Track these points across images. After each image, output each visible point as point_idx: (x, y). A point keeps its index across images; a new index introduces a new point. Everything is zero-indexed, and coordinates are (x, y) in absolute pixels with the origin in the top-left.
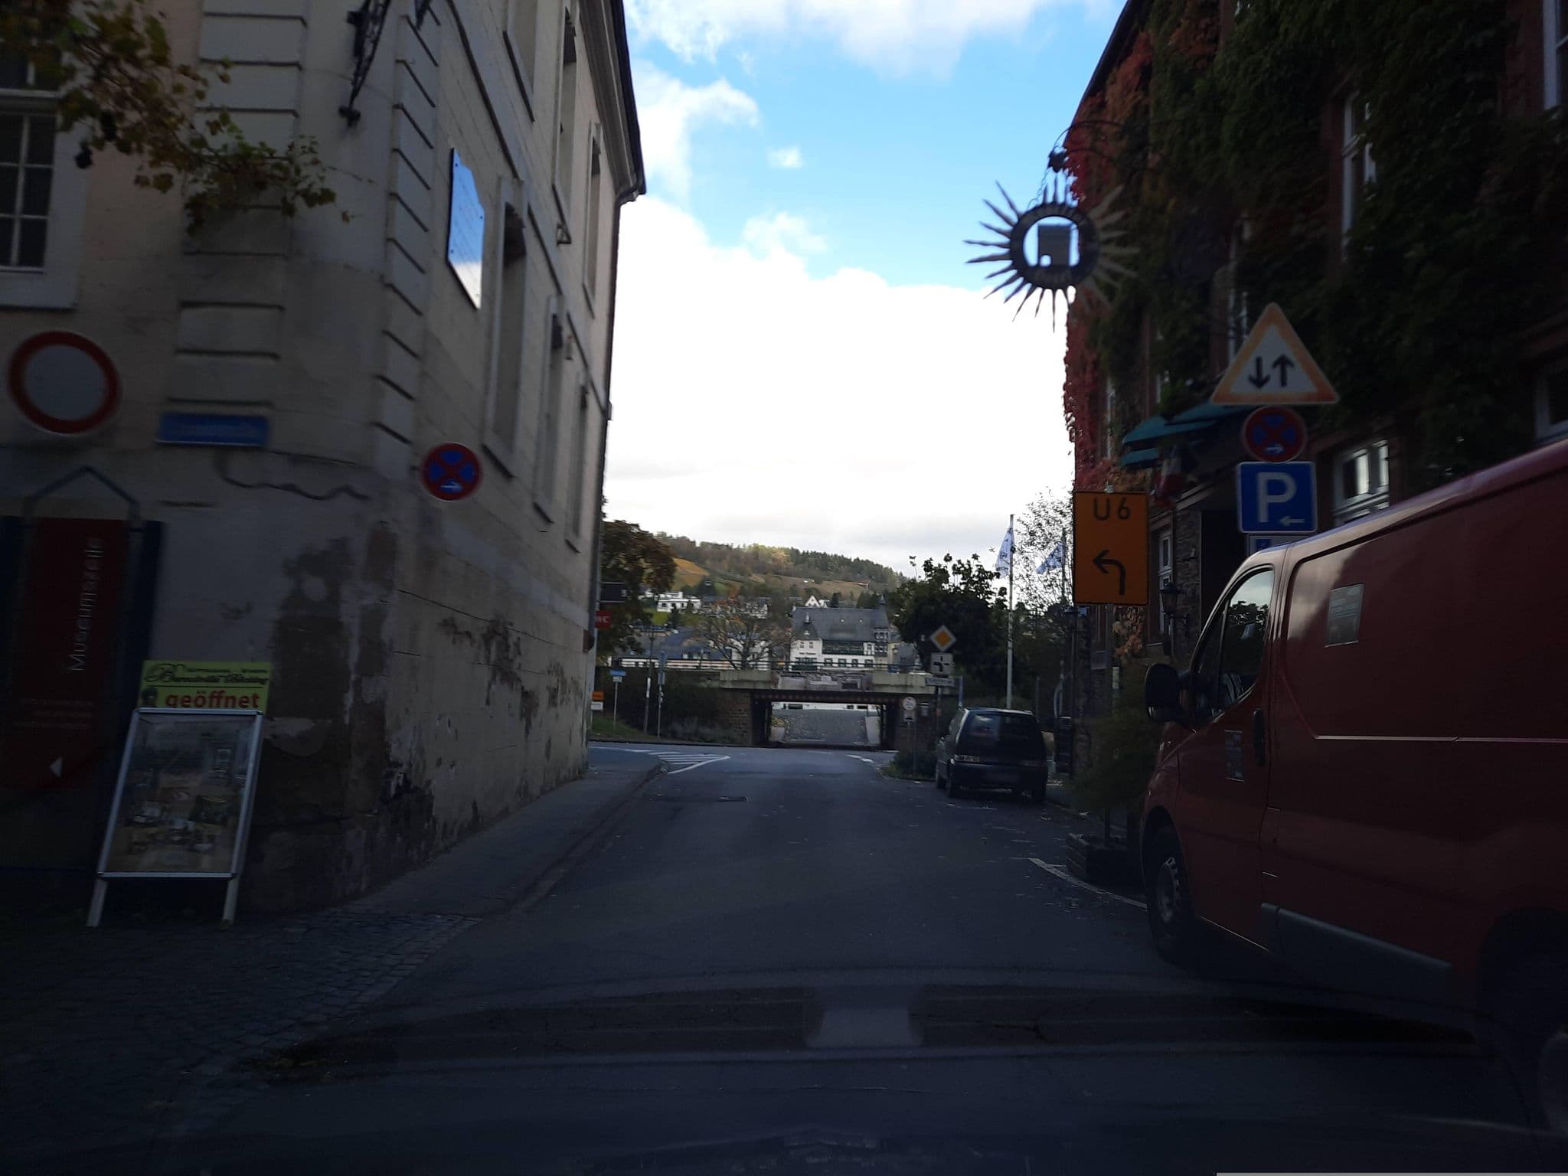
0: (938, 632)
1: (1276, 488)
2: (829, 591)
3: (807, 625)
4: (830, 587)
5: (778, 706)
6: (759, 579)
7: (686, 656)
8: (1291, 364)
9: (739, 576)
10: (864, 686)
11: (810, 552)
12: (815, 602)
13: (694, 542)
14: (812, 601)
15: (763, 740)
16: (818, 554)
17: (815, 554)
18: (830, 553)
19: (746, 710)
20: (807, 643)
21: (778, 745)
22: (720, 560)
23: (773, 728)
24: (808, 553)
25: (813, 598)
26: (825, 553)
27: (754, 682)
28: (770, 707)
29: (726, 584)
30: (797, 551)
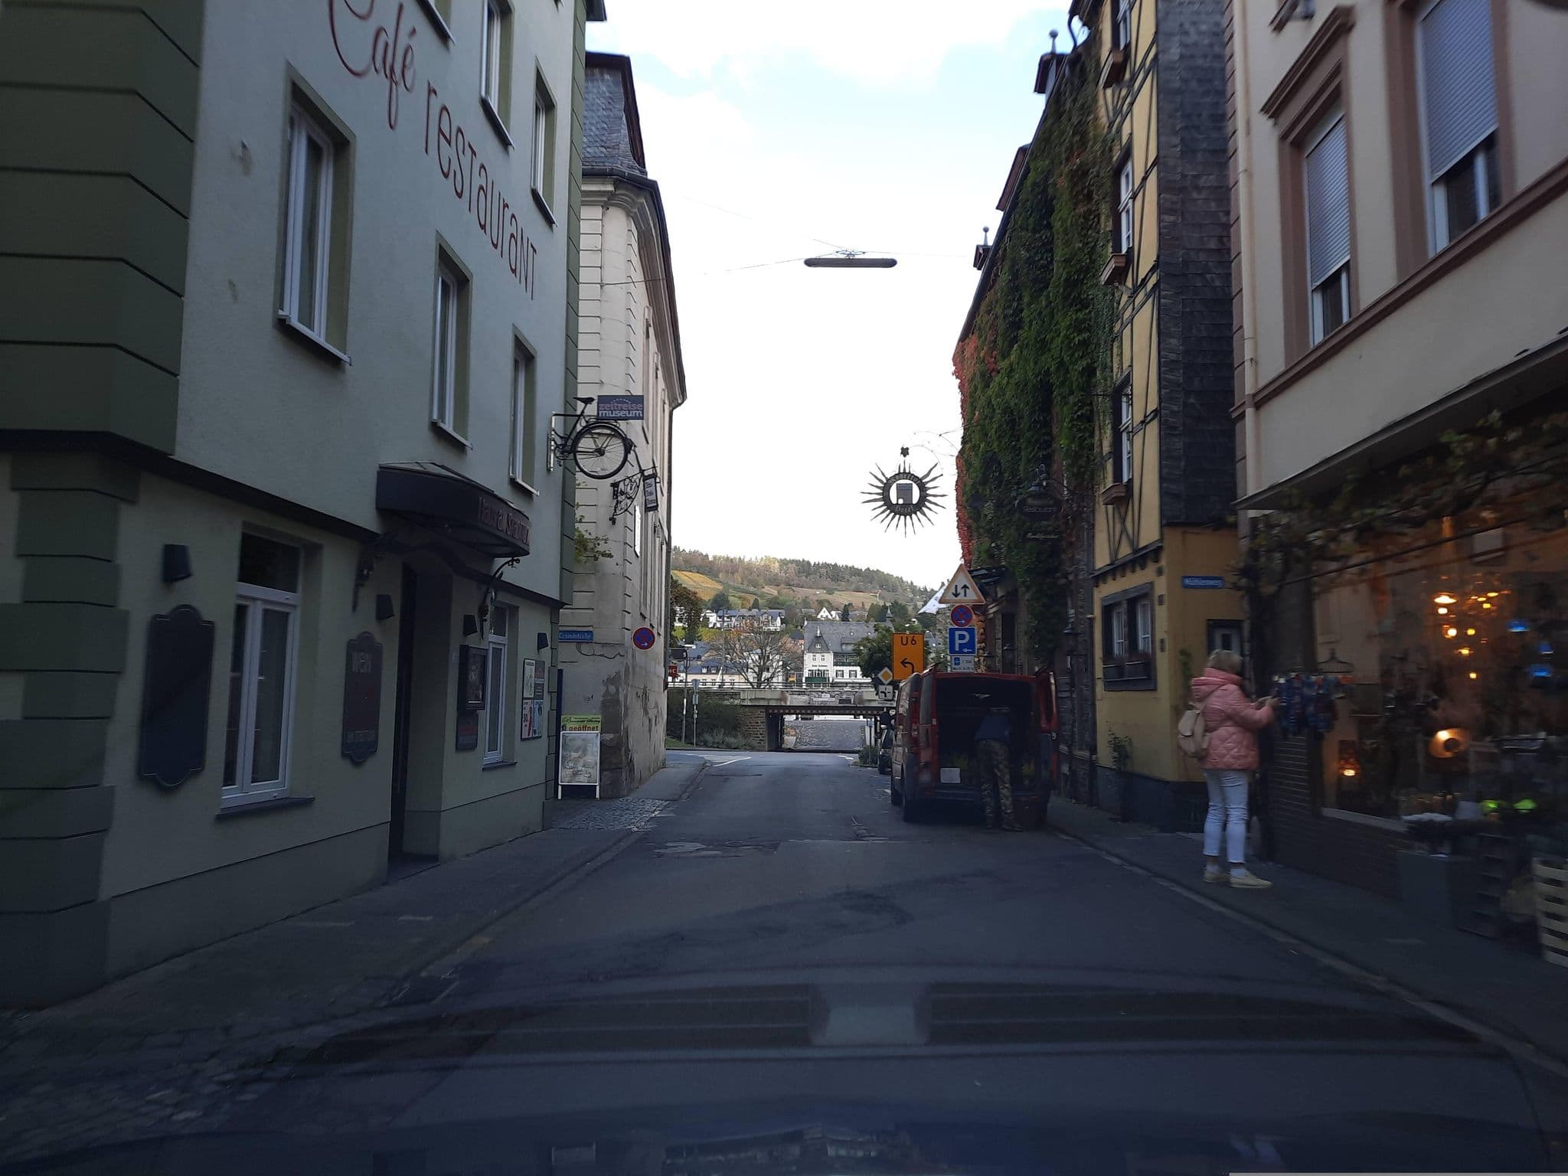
0: (882, 672)
1: (962, 637)
2: (841, 601)
3: (818, 639)
4: (842, 598)
5: (790, 718)
6: (773, 591)
7: (704, 671)
8: (968, 588)
9: (752, 589)
10: (857, 701)
11: (821, 563)
12: (827, 613)
13: (707, 556)
14: (824, 613)
15: (777, 746)
16: (828, 565)
17: (826, 566)
18: (841, 563)
19: (761, 723)
20: (818, 656)
21: (790, 750)
22: (733, 573)
23: (786, 737)
24: (819, 564)
25: (824, 609)
26: (836, 564)
27: (769, 700)
28: (783, 720)
29: (740, 598)
30: (808, 563)
